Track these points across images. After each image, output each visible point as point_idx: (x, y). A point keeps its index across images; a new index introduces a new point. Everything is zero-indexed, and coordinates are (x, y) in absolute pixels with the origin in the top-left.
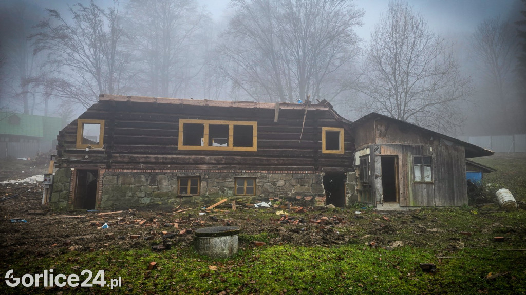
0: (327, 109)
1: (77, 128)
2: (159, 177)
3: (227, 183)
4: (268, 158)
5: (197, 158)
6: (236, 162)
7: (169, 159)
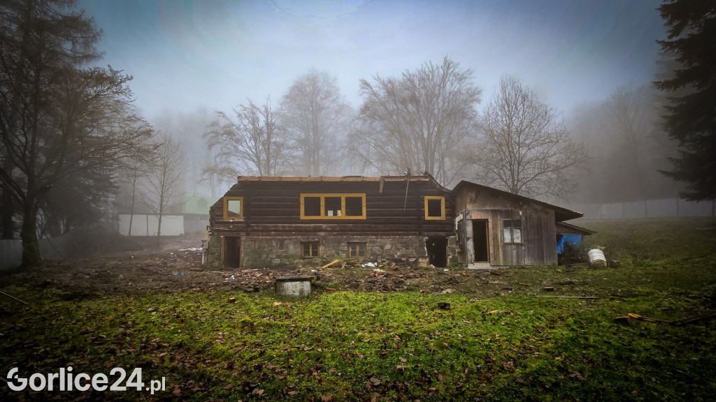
0: (428, 180)
1: (223, 204)
2: (286, 242)
3: (341, 247)
4: (377, 226)
5: (316, 226)
6: (348, 229)
7: (293, 227)
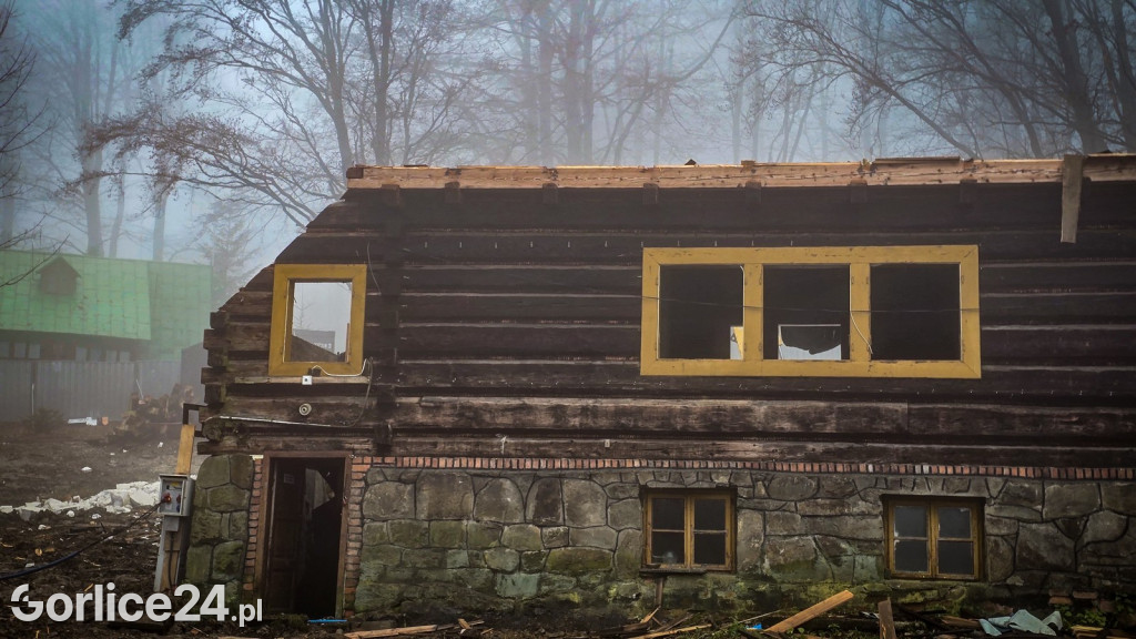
1: (270, 299)
3: (851, 521)
4: (1037, 412)
5: (719, 409)
6: (886, 427)
7: (606, 413)
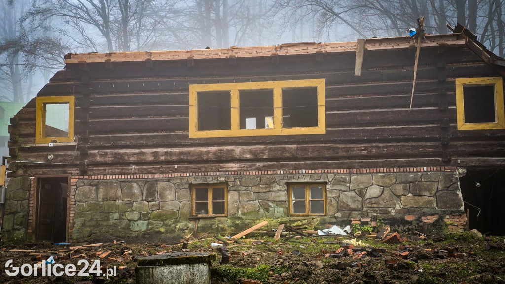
0: (462, 42)
1: (35, 111)
3: (273, 194)
4: (348, 146)
5: (221, 150)
6: (288, 155)
7: (175, 154)
